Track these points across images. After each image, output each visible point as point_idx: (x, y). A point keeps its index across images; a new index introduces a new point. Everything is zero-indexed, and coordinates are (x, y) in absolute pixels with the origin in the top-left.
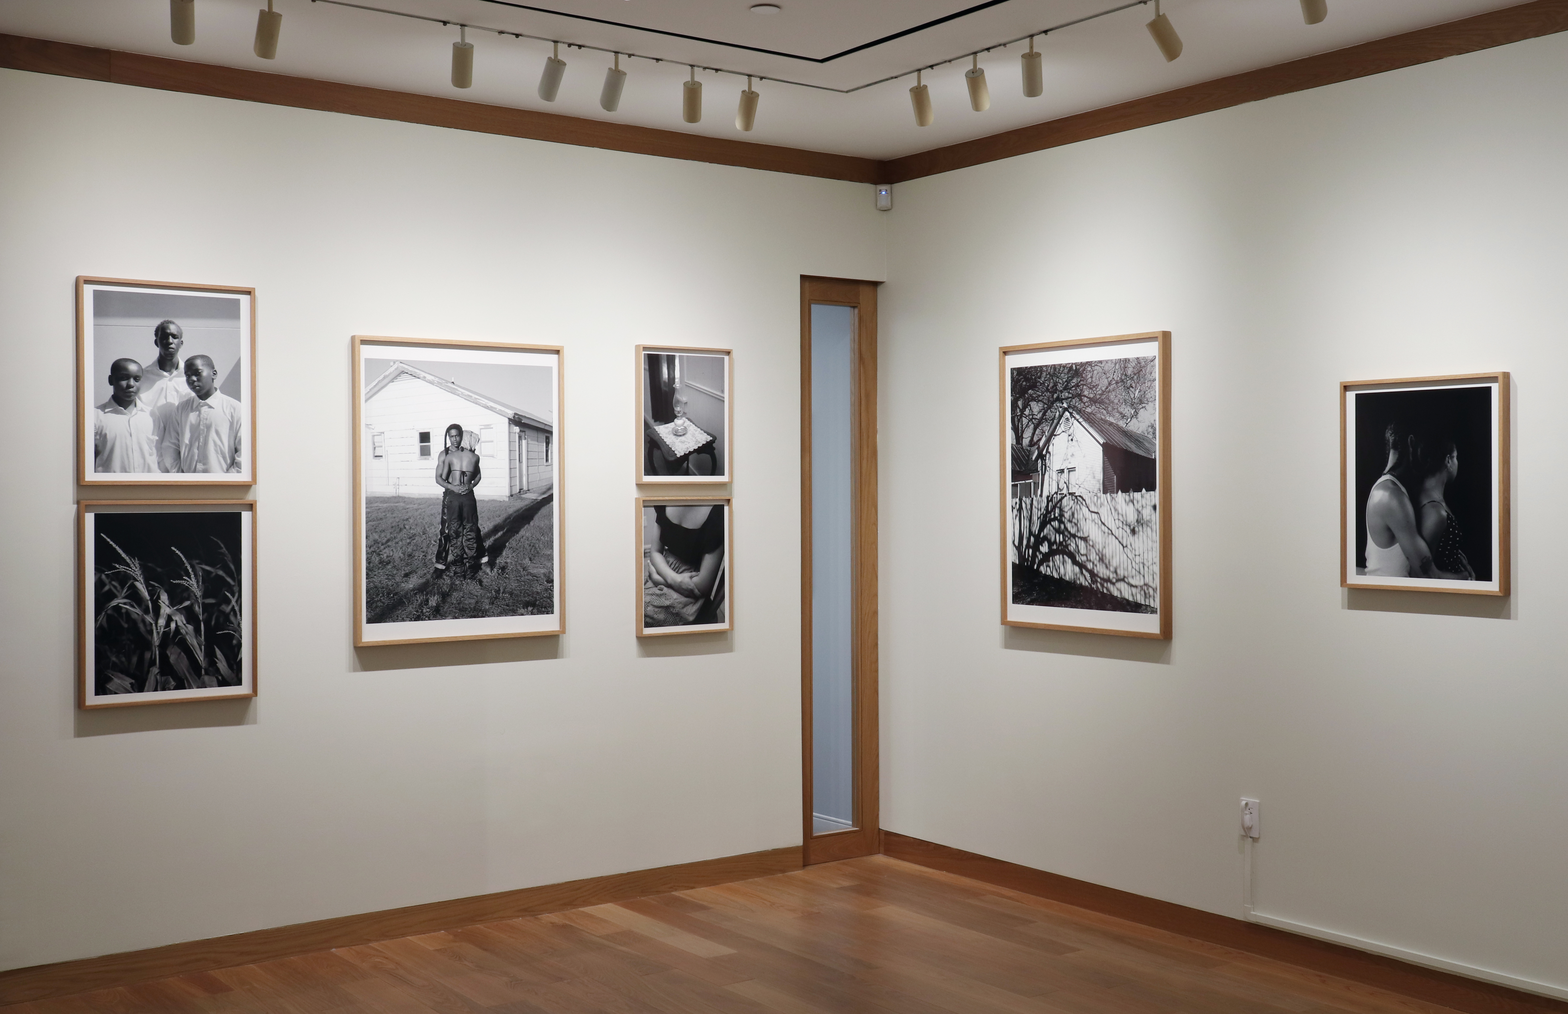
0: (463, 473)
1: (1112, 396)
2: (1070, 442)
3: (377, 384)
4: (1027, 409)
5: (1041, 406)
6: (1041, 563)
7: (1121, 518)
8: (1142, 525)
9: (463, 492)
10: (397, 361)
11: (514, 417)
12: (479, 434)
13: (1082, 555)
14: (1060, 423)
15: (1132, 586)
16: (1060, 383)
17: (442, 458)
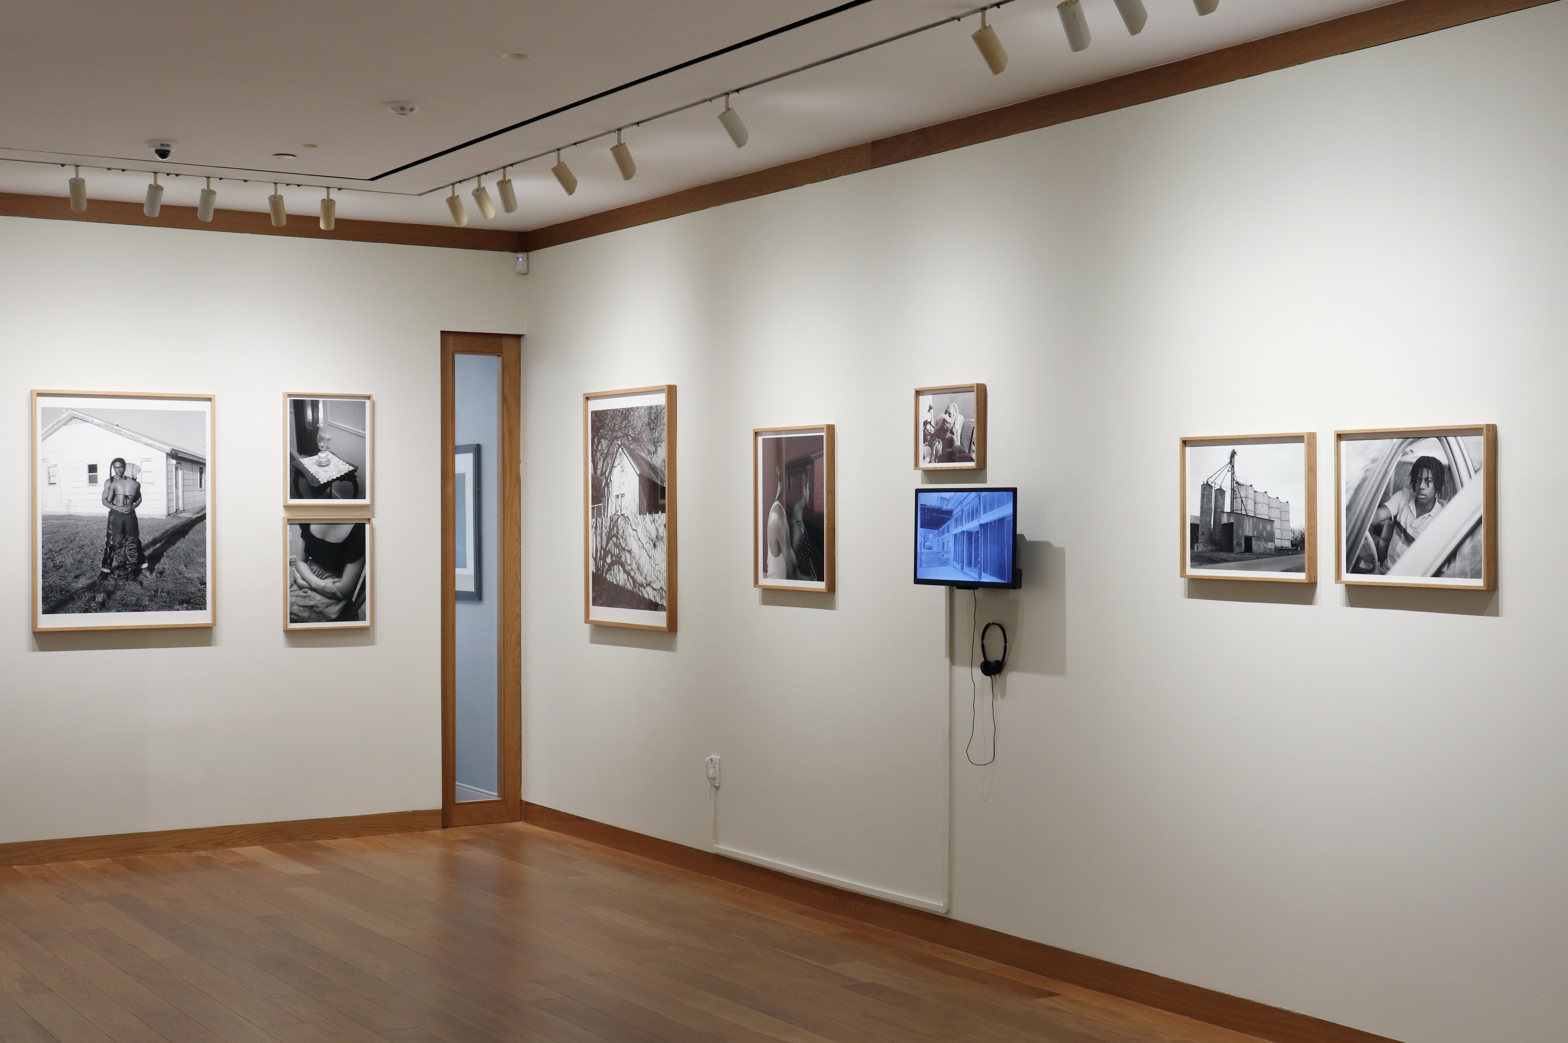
0: (126, 497)
1: (644, 436)
3: (51, 428)
4: (600, 445)
5: (607, 443)
6: (607, 572)
7: (648, 534)
8: (659, 540)
9: (126, 512)
10: (69, 409)
11: (171, 452)
12: (140, 466)
13: (628, 565)
14: (617, 457)
15: (654, 589)
16: (617, 425)
17: (108, 485)
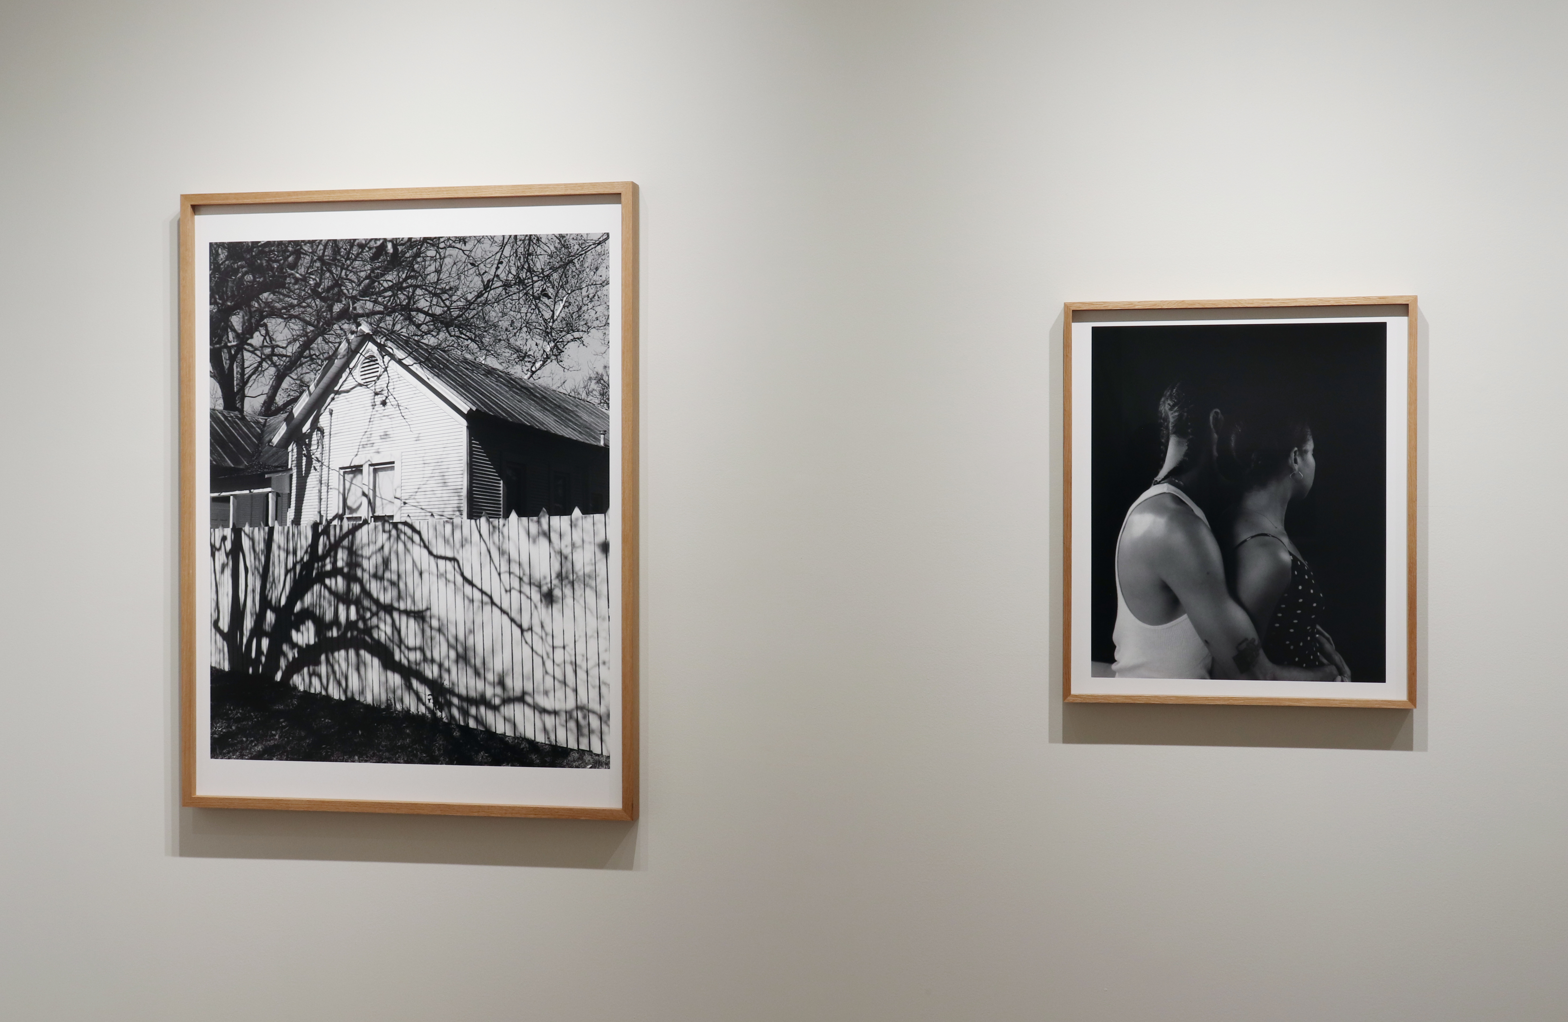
1: (493, 314)
2: (379, 408)
4: (257, 334)
5: (296, 328)
6: (294, 667)
7: (515, 568)
8: (572, 584)
13: (409, 649)
14: (351, 366)
15: (544, 711)
16: (351, 281)
